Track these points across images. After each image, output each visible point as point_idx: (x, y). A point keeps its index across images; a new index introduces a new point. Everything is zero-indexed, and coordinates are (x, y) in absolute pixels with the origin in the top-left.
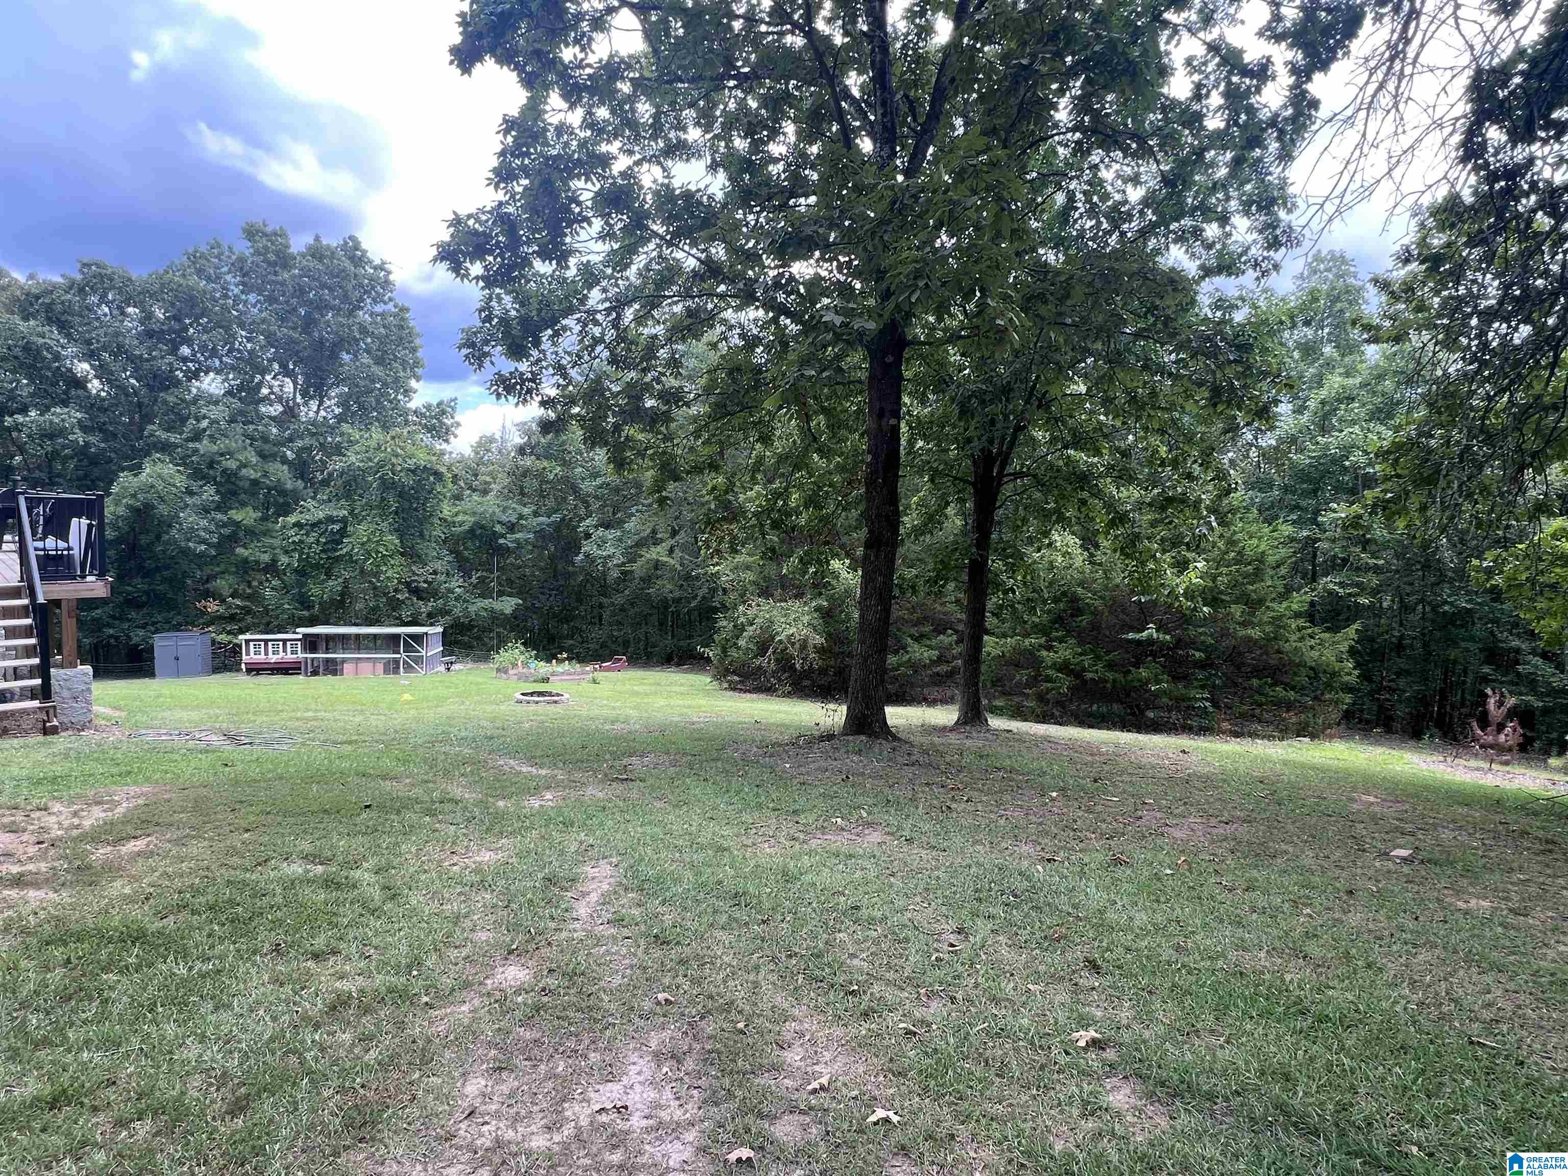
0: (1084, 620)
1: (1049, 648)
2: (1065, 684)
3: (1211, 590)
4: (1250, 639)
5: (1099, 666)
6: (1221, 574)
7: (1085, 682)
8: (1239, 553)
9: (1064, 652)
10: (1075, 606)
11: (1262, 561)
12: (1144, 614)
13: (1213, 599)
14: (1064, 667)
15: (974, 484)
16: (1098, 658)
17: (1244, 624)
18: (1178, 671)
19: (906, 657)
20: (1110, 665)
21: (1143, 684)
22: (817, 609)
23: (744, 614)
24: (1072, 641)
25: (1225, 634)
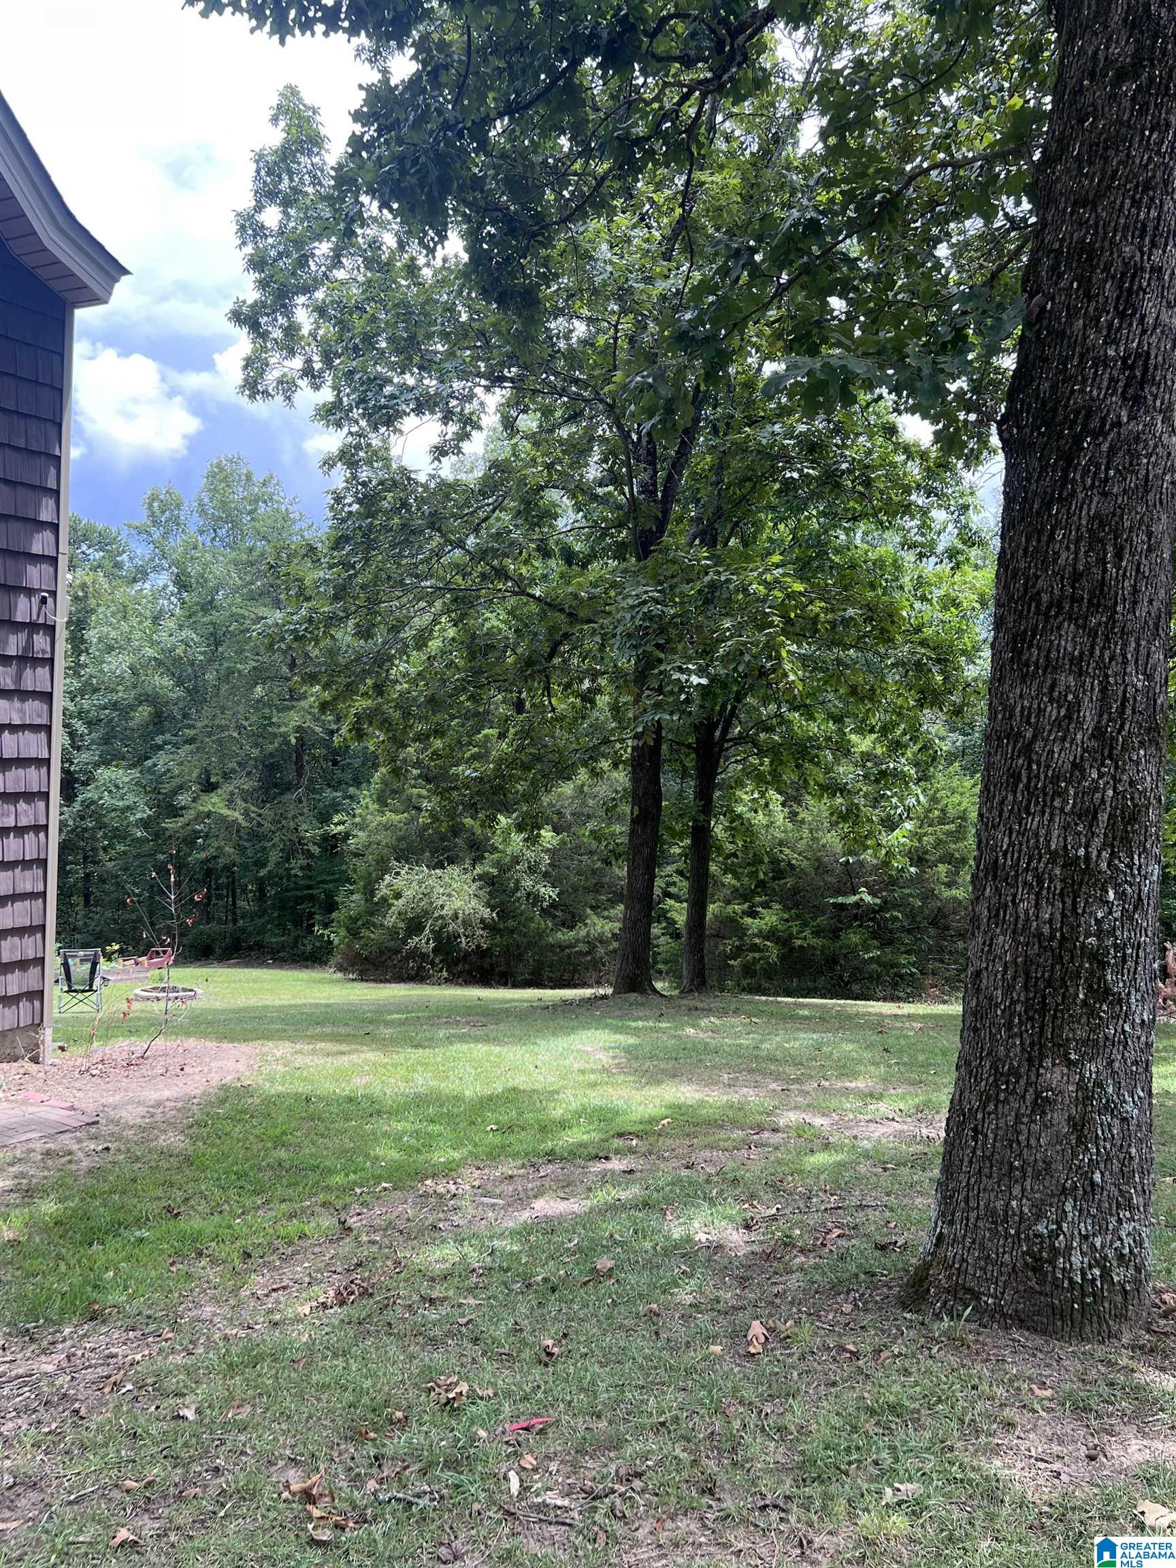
0: (790, 882)
1: (753, 914)
2: (773, 952)
3: (917, 850)
4: (955, 899)
5: (807, 933)
6: (926, 834)
7: (792, 949)
8: (942, 810)
9: (770, 918)
10: (780, 870)
11: (964, 819)
12: (850, 878)
13: (919, 858)
14: (771, 935)
15: (696, 750)
16: (805, 924)
17: (949, 885)
18: (884, 936)
19: (583, 933)
20: (817, 933)
21: (853, 950)
22: (480, 877)
23: (390, 885)
24: (777, 906)
25: (928, 895)
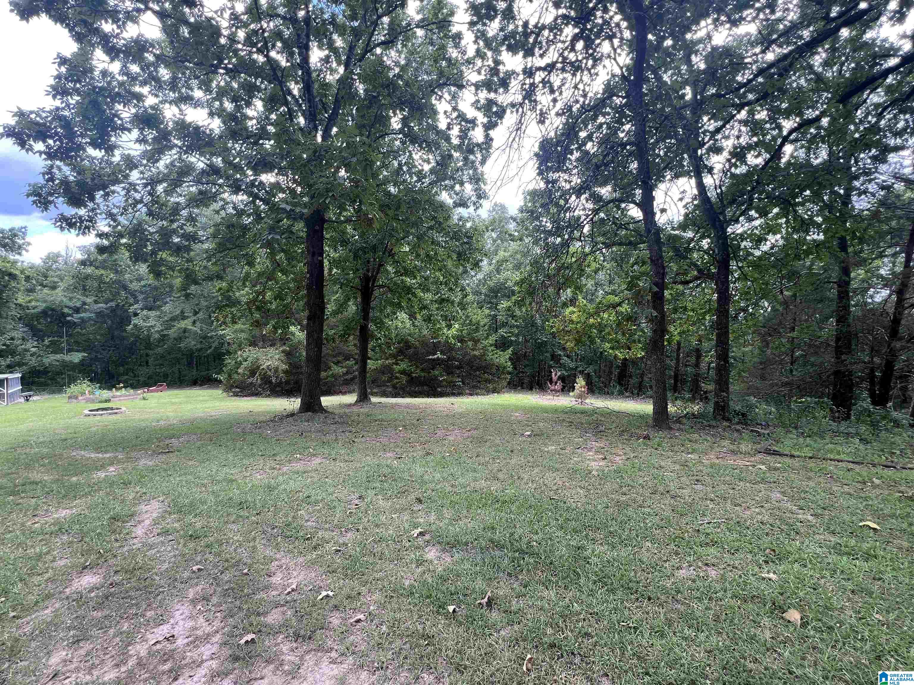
0: (411, 351)
1: (397, 364)
2: (404, 379)
3: (461, 336)
4: (475, 355)
5: (418, 371)
6: (464, 330)
7: (412, 378)
8: (470, 321)
9: (403, 365)
10: (407, 345)
11: (478, 324)
12: (435, 347)
13: (461, 339)
14: (403, 372)
15: (361, 290)
16: (417, 367)
17: (473, 350)
18: (449, 371)
19: (331, 373)
20: (423, 370)
21: (436, 377)
22: (283, 352)
23: (241, 356)
24: (407, 360)
25: (466, 354)
